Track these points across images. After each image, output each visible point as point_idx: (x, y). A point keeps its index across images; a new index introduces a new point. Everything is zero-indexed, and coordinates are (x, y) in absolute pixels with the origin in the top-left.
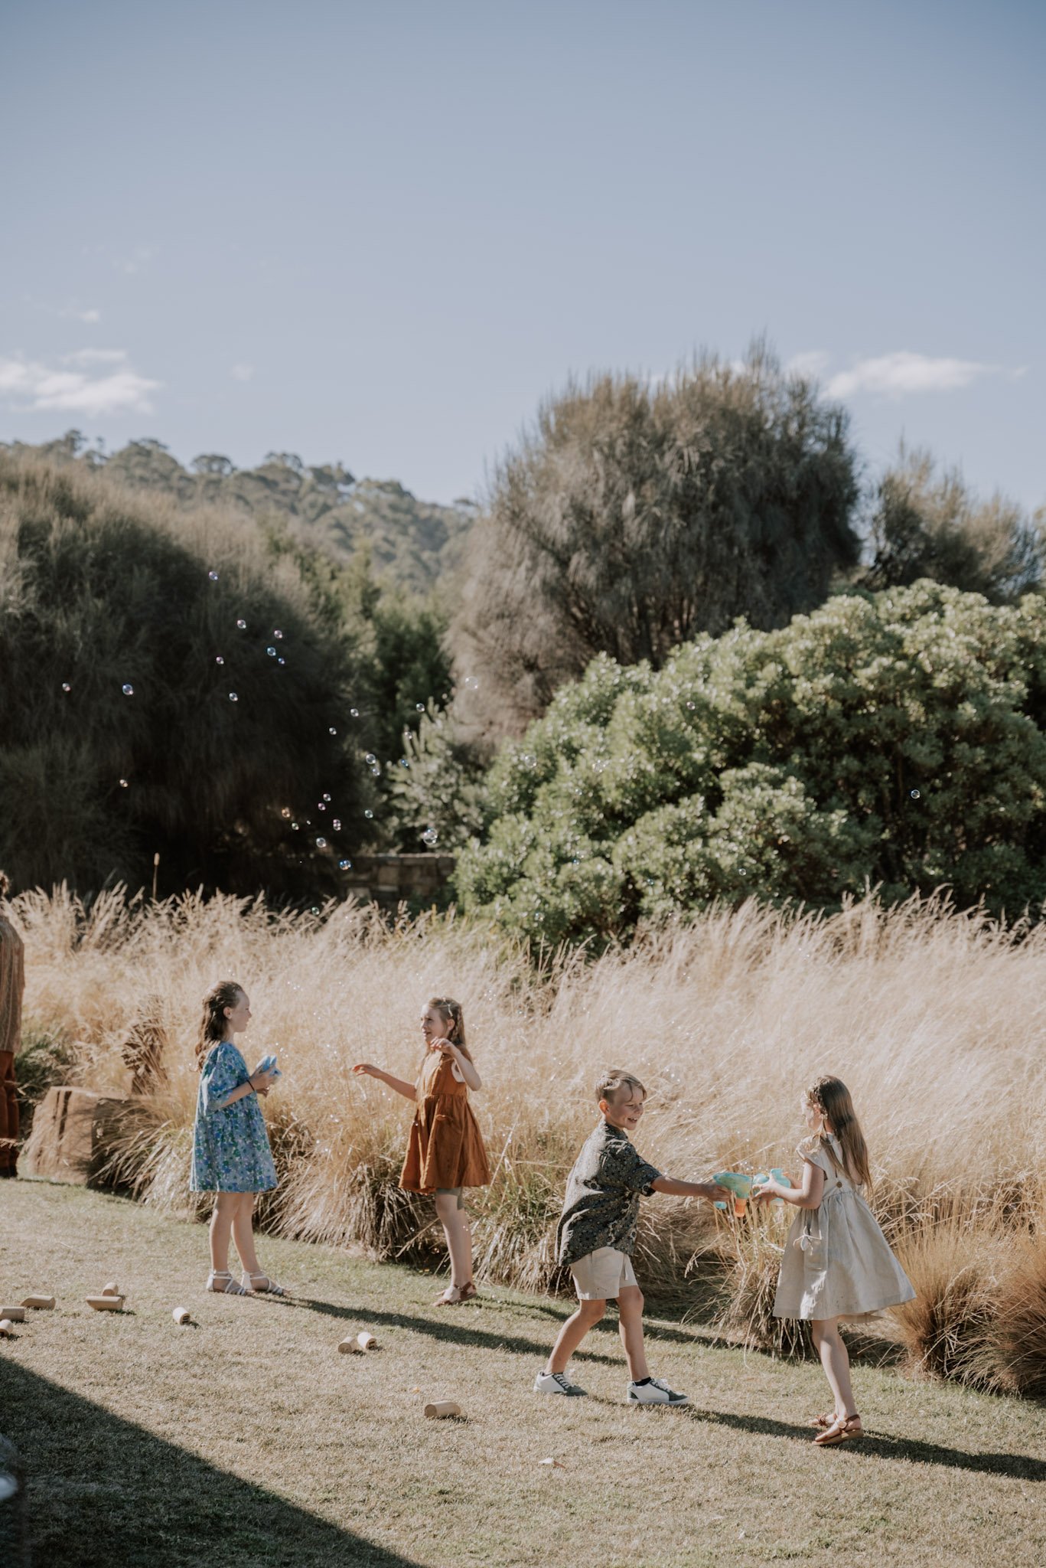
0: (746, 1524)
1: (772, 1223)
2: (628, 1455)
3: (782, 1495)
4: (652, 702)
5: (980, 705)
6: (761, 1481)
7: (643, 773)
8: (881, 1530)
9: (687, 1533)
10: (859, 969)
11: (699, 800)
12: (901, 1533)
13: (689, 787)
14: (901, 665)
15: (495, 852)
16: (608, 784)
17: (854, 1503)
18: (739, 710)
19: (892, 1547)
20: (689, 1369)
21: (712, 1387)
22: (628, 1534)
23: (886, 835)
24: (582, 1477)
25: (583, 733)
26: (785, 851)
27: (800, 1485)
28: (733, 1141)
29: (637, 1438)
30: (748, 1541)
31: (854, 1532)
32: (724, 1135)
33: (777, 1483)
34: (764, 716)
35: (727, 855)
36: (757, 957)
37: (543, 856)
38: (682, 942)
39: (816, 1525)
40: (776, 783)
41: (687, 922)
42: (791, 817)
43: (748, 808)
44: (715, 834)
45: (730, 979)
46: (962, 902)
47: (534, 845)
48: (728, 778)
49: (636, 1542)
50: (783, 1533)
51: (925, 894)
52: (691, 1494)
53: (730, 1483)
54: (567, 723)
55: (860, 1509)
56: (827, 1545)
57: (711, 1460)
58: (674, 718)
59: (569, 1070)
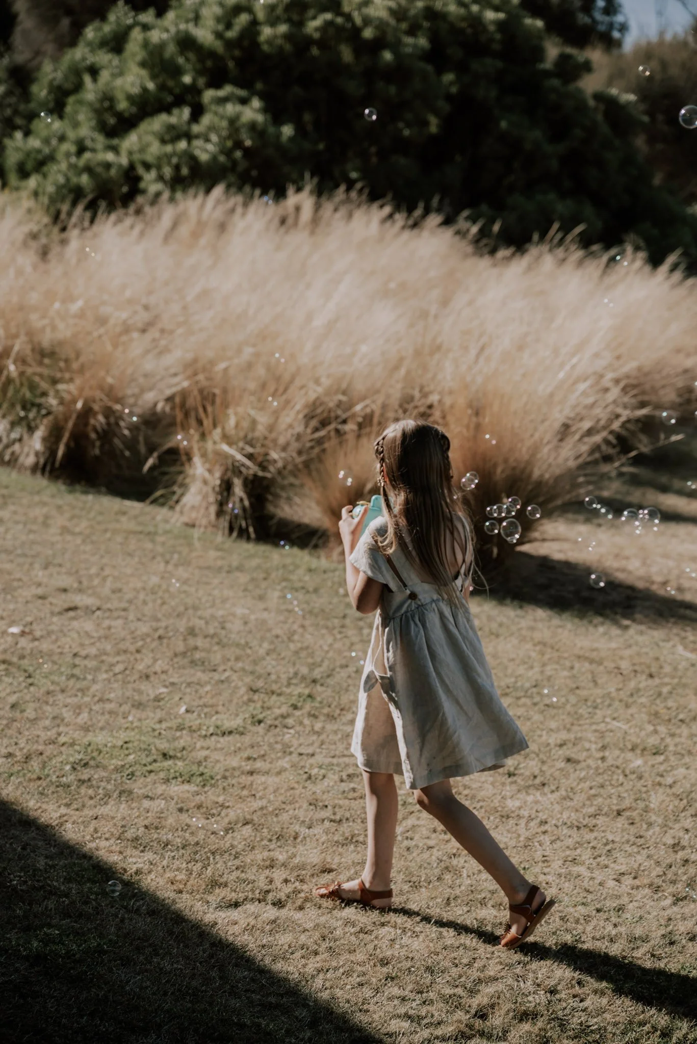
0: (187, 698)
1: (223, 428)
2: (89, 625)
3: (221, 669)
4: (156, 36)
5: (396, 53)
6: (203, 655)
7: (145, 90)
8: (308, 707)
9: (133, 706)
10: (299, 238)
11: (186, 112)
12: (326, 711)
13: (179, 102)
14: (339, 20)
15: (34, 143)
16: (120, 96)
17: (284, 677)
18: (218, 46)
19: (318, 726)
20: (149, 546)
21: (167, 562)
22: (79, 707)
23: (321, 146)
24: (45, 646)
25: (103, 58)
26: (247, 152)
27: (237, 659)
28: (195, 361)
29: (99, 609)
30: (189, 715)
31: (284, 710)
32: (189, 356)
33: (217, 657)
34: (237, 53)
35: (205, 151)
36: (222, 227)
37: (68, 147)
38: (168, 214)
39: (250, 700)
40: (244, 101)
41: (172, 200)
42: (252, 126)
43: (222, 117)
44: (197, 137)
45: (203, 241)
46: (374, 196)
47: (62, 138)
48: (209, 95)
49: (84, 717)
50: (220, 708)
51: (348, 190)
52: (140, 667)
53: (176, 655)
54: (92, 51)
55: (289, 685)
56: (260, 722)
57: (161, 632)
58: (171, 49)
59: (69, 298)
